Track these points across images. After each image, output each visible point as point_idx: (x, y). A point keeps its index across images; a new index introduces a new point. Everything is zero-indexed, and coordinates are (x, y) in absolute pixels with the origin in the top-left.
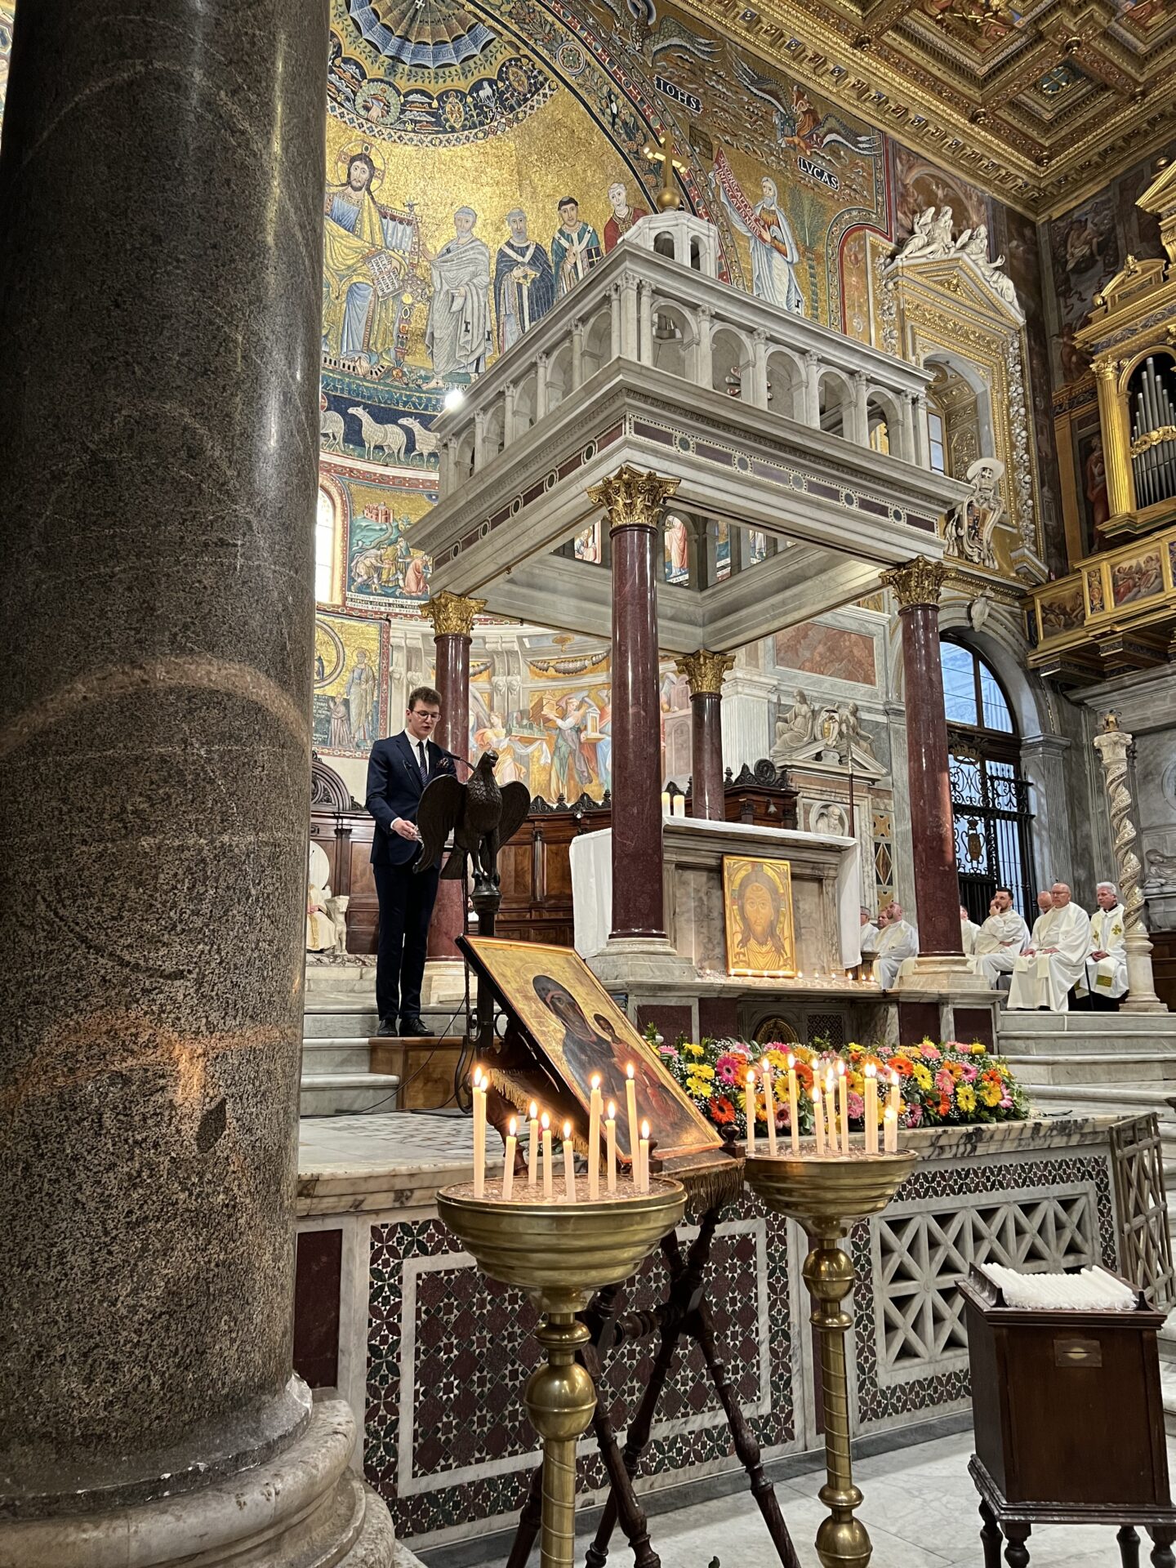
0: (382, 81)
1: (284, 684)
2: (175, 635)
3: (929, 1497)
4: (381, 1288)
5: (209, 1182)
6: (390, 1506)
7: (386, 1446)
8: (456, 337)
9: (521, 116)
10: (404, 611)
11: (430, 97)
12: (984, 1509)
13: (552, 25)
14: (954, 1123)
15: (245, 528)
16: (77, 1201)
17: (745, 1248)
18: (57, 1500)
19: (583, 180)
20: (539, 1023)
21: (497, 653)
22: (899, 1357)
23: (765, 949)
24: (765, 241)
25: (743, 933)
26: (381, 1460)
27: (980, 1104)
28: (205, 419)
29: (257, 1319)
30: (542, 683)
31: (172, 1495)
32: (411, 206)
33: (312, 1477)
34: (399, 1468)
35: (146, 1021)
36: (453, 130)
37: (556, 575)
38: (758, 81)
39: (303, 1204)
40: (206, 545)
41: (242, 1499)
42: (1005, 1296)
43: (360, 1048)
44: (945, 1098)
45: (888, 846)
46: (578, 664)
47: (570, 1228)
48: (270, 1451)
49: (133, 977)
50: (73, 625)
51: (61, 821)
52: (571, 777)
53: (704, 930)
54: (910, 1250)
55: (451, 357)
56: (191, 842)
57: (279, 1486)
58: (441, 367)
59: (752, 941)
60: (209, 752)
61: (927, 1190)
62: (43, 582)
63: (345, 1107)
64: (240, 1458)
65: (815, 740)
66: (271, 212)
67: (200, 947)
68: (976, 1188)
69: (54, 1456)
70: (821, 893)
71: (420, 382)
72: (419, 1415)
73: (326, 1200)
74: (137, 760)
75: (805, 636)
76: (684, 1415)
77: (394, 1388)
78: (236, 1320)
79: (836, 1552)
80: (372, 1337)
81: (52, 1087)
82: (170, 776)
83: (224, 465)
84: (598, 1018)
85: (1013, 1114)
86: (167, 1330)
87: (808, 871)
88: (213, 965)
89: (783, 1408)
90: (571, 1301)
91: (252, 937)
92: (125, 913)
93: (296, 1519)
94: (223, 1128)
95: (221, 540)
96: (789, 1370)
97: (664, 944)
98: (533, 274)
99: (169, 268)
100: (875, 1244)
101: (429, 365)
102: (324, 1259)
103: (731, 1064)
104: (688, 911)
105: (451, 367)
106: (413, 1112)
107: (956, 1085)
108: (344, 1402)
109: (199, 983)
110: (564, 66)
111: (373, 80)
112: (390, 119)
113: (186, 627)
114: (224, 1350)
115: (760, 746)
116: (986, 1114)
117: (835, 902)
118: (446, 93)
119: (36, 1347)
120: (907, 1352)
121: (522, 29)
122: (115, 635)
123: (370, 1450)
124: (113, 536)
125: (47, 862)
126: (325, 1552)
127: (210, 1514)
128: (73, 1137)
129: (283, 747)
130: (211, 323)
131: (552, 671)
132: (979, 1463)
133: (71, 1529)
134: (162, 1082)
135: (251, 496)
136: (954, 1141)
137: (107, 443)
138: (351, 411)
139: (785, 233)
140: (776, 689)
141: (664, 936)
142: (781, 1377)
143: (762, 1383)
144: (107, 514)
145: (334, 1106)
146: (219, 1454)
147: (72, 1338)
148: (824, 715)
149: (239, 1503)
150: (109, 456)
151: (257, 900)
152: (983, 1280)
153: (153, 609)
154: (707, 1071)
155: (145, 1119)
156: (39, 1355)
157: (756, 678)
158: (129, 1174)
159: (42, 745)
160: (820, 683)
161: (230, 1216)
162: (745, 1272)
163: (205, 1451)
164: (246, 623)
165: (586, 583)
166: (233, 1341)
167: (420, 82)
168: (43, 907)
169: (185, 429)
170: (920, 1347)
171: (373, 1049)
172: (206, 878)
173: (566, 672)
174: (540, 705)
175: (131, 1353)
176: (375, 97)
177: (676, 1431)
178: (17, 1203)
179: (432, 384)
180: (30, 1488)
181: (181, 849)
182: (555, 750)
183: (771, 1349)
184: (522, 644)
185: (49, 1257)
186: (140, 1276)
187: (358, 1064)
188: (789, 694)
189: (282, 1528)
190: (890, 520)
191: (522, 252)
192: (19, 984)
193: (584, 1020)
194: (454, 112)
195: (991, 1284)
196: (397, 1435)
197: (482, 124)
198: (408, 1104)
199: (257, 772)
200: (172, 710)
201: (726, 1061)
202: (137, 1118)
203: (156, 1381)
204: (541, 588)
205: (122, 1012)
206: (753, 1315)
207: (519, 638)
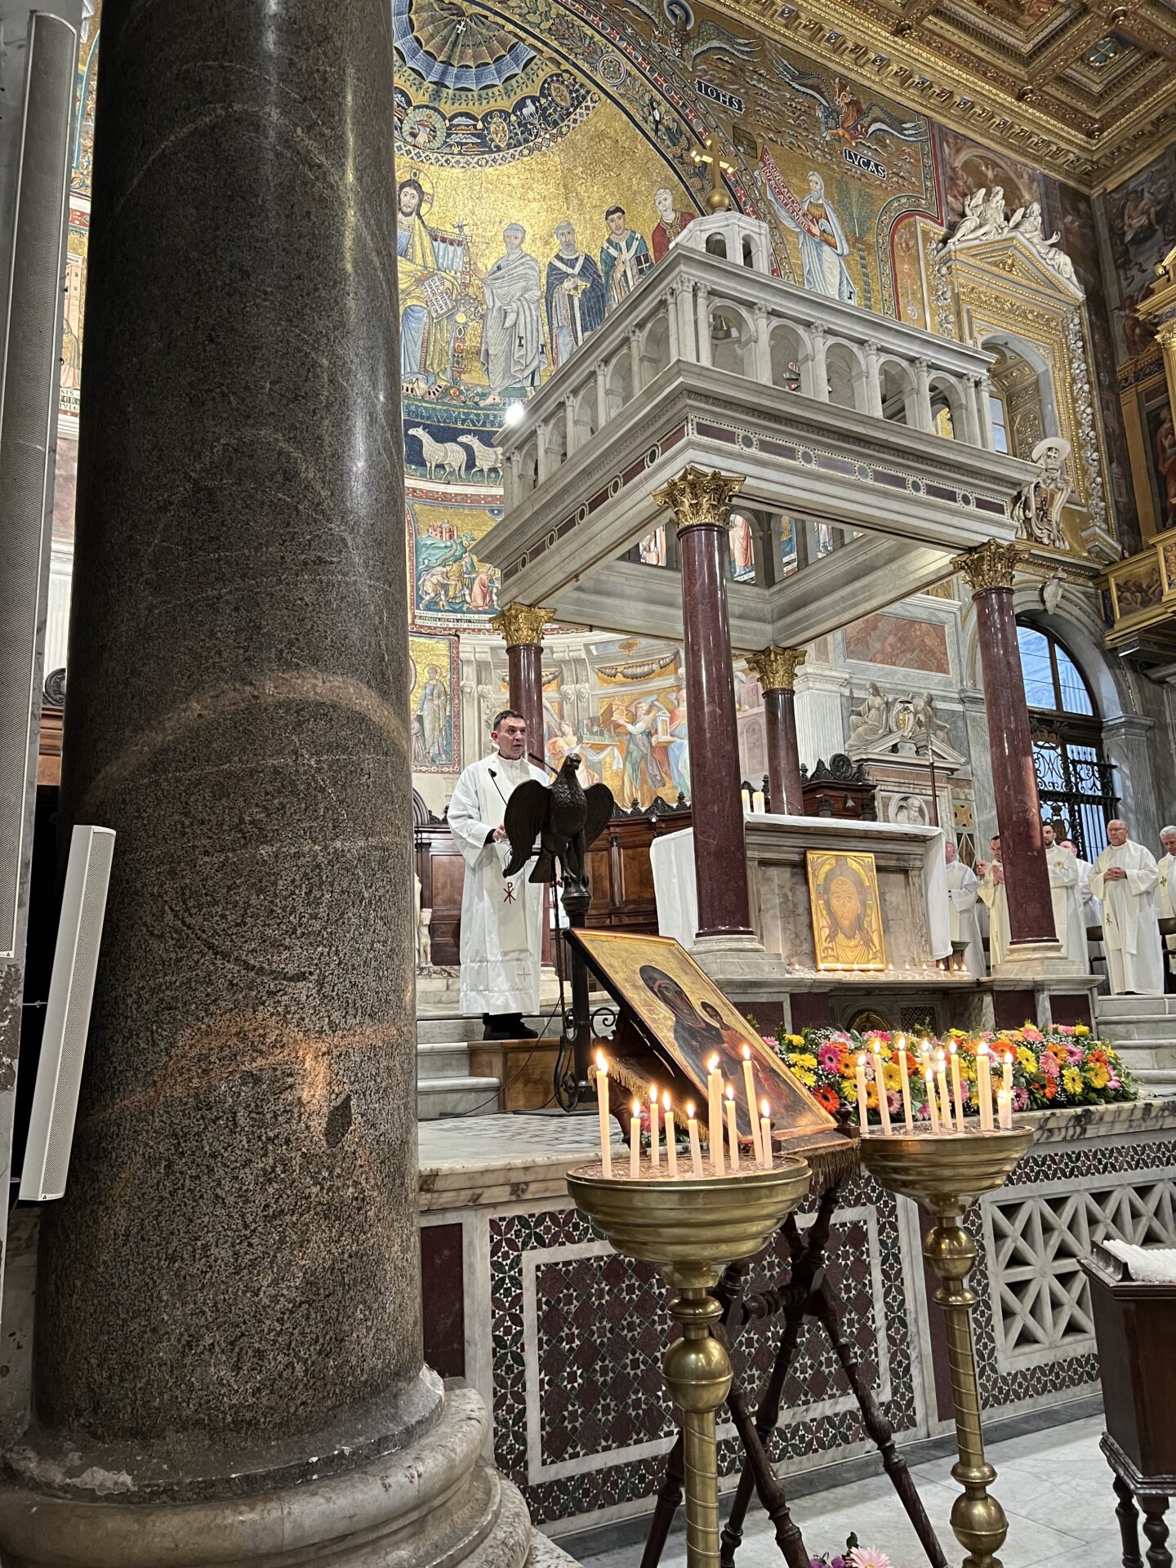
0: (427, 107)
1: (384, 695)
2: (281, 651)
3: (1058, 1480)
4: (503, 1280)
5: (339, 1176)
6: (523, 1492)
7: (515, 1434)
8: (510, 353)
9: (564, 130)
10: (472, 626)
11: (475, 119)
12: (1120, 1486)
13: (592, 38)
14: (1061, 1105)
15: (341, 546)
16: (217, 1196)
17: (857, 1235)
18: (213, 1484)
19: (629, 188)
20: (650, 1011)
21: (564, 662)
22: (1018, 1343)
23: (852, 943)
24: (814, 235)
25: (830, 927)
26: (511, 1450)
27: (1087, 1086)
28: (298, 443)
29: (390, 1308)
30: (611, 689)
31: (321, 1478)
32: (460, 227)
33: (451, 1460)
34: (528, 1456)
35: (272, 1022)
36: (499, 149)
37: (623, 580)
38: (801, 77)
39: (425, 1198)
40: (305, 564)
41: (388, 1481)
42: (1131, 1271)
43: (460, 1052)
44: (1051, 1080)
45: (971, 836)
46: (646, 669)
47: (700, 1202)
48: (410, 1435)
49: (259, 980)
50: (186, 647)
51: (183, 834)
52: (644, 782)
53: (791, 926)
54: (1024, 1235)
55: (507, 369)
56: (306, 849)
57: (421, 1469)
58: (498, 383)
59: (840, 935)
60: (318, 762)
61: (1038, 1173)
62: (156, 607)
63: (449, 1110)
64: (382, 1443)
65: (891, 731)
66: (348, 242)
67: (320, 949)
68: (1088, 1171)
69: (207, 1442)
70: (908, 884)
71: (477, 399)
72: (545, 1404)
73: (445, 1195)
74: (252, 773)
75: (875, 628)
76: (804, 1403)
77: (520, 1378)
78: (370, 1308)
79: (972, 1528)
80: (495, 1328)
81: (188, 1088)
82: (283, 786)
83: (318, 487)
84: (705, 1005)
85: (1122, 1095)
86: (308, 1319)
87: (893, 863)
88: (332, 966)
89: (903, 1395)
90: (703, 1275)
91: (367, 938)
92: (248, 920)
93: (437, 1502)
94: (350, 1124)
95: (319, 558)
96: (908, 1357)
97: (752, 940)
98: (584, 285)
99: (258, 301)
100: (988, 1230)
101: (485, 382)
102: (446, 1252)
103: (833, 1053)
104: (774, 908)
106: (515, 1113)
107: (1062, 1068)
108: (474, 1391)
109: (320, 984)
110: (605, 76)
111: (418, 107)
112: (436, 144)
113: (291, 643)
114: (362, 1338)
115: (835, 742)
116: (1093, 1095)
117: (923, 893)
118: (490, 114)
119: (186, 1337)
120: (1025, 1338)
121: (562, 44)
122: (225, 655)
123: (500, 1439)
124: (218, 560)
125: (173, 873)
126: (467, 1535)
127: (359, 1496)
128: (209, 1135)
129: (386, 754)
130: (299, 350)
131: (619, 676)
132: (1112, 1440)
133: (228, 1512)
134: (290, 1080)
135: (344, 515)
136: (1063, 1124)
137: (208, 472)
139: (834, 226)
140: (848, 683)
141: (751, 933)
142: (900, 1364)
143: (881, 1369)
144: (211, 539)
145: (438, 1110)
146: (361, 1439)
147: (218, 1328)
148: (899, 706)
149: (384, 1486)
150: (210, 484)
151: (370, 903)
152: (1107, 1257)
153: (260, 628)
154: (809, 1060)
155: (276, 1116)
156: (189, 1345)
157: (827, 673)
158: (264, 1169)
159: (162, 762)
160: (893, 673)
161: (359, 1209)
162: (858, 1260)
163: (350, 1436)
164: (346, 637)
165: (654, 587)
166: (369, 1329)
167: (464, 105)
168: (171, 916)
169: (280, 453)
170: (1038, 1332)
171: (472, 1053)
172: (322, 883)
173: (634, 677)
174: (609, 712)
175: (275, 1341)
176: (420, 123)
177: (798, 1419)
178: (162, 1199)
179: (489, 401)
180: (187, 1474)
181: (297, 856)
182: (627, 755)
183: (889, 1336)
184: (589, 652)
185: (194, 1251)
186: (279, 1267)
187: (459, 1068)
188: (861, 687)
189: (425, 1510)
190: (959, 505)
191: (571, 264)
192: (152, 991)
193: (691, 1008)
194: (499, 132)
195: (1116, 1259)
196: (525, 1424)
197: (526, 141)
198: (510, 1105)
199: (364, 779)
200: (282, 723)
201: (828, 1050)
202: (268, 1116)
203: (299, 1368)
204: (608, 594)
205: (249, 1014)
206: (869, 1303)
207: (587, 646)
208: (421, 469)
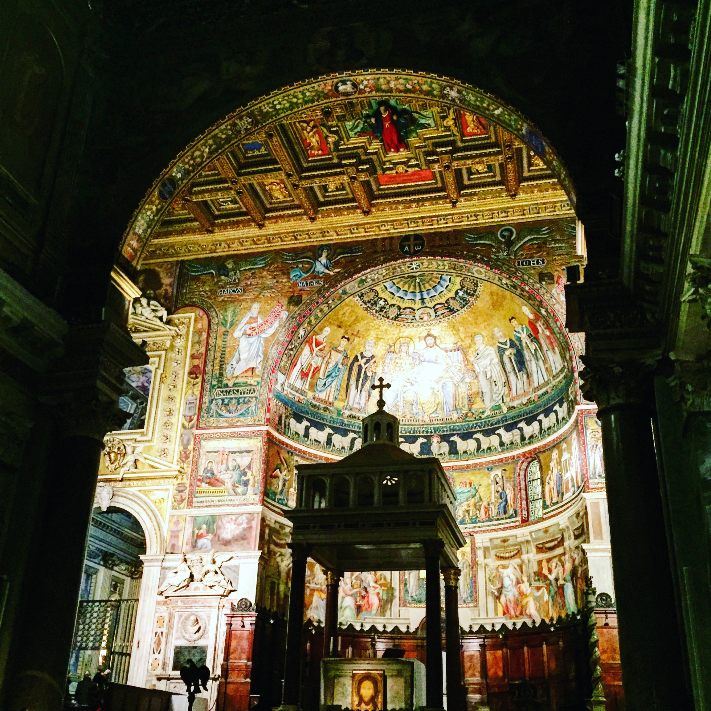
0: (422, 308)
8: (492, 389)
9: (478, 295)
10: (481, 529)
11: (443, 304)
21: (522, 542)
23: (368, 707)
25: (359, 701)
30: (541, 556)
36: (458, 310)
46: (553, 544)
52: (556, 607)
55: (492, 399)
58: (488, 405)
59: (363, 704)
71: (481, 415)
101: (483, 406)
105: (493, 404)
110: (479, 275)
111: (418, 309)
112: (433, 318)
121: (457, 271)
131: (544, 549)
138: (452, 439)
167: (436, 301)
173: (549, 548)
179: (486, 414)
184: (531, 535)
194: (454, 304)
197: (467, 304)
207: (531, 533)
208: (456, 456)
